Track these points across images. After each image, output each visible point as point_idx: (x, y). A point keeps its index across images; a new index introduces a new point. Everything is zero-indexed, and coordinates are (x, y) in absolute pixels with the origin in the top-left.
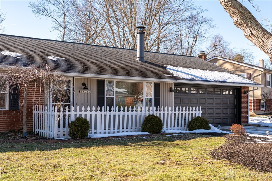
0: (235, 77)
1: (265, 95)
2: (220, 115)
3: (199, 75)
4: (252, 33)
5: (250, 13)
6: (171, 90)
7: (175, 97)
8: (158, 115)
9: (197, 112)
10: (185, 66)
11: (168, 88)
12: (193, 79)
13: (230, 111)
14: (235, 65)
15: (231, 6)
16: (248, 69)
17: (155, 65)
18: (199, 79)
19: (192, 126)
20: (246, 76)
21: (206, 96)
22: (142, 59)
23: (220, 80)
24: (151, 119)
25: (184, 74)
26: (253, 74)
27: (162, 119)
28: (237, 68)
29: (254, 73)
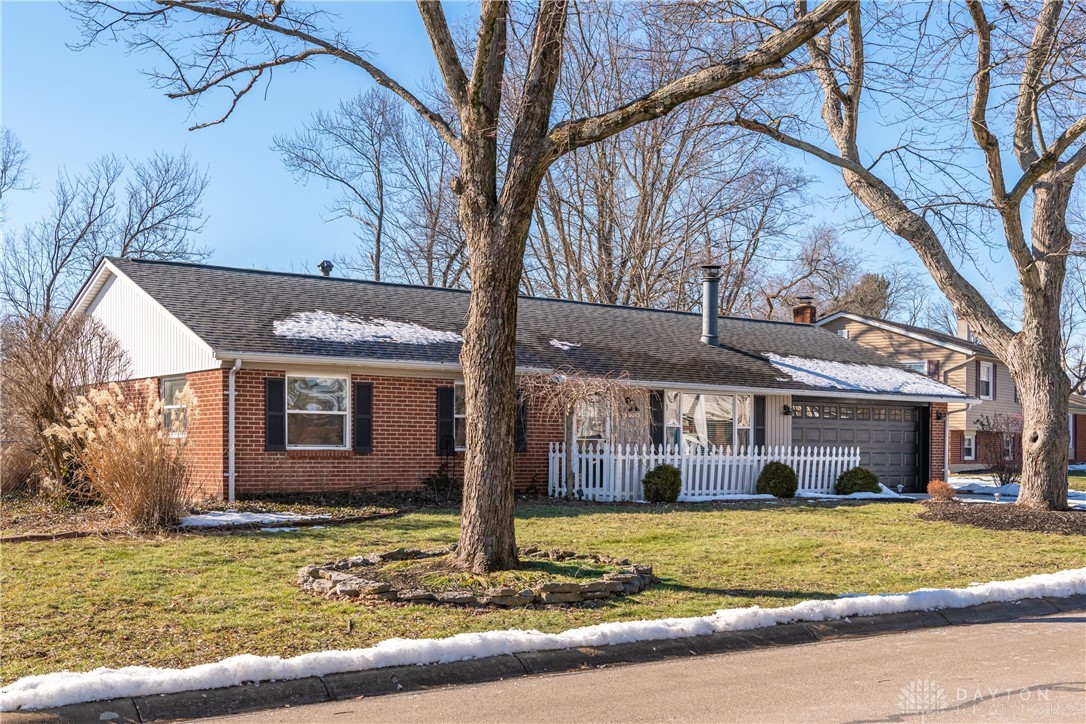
0: (917, 380)
1: (985, 423)
2: (882, 468)
3: (841, 376)
4: (983, 330)
5: (981, 297)
6: (786, 411)
7: (795, 426)
8: (789, 463)
9: (852, 458)
10: (802, 353)
11: (779, 408)
12: (833, 388)
13: (904, 459)
14: (895, 337)
15: (951, 285)
16: (930, 350)
17: (745, 354)
18: (845, 387)
19: (845, 487)
20: (925, 370)
21: (854, 424)
22: (713, 340)
23: (889, 389)
24: (776, 470)
25: (812, 376)
26: (944, 363)
27: (795, 469)
28: (901, 345)
29: (946, 360)
